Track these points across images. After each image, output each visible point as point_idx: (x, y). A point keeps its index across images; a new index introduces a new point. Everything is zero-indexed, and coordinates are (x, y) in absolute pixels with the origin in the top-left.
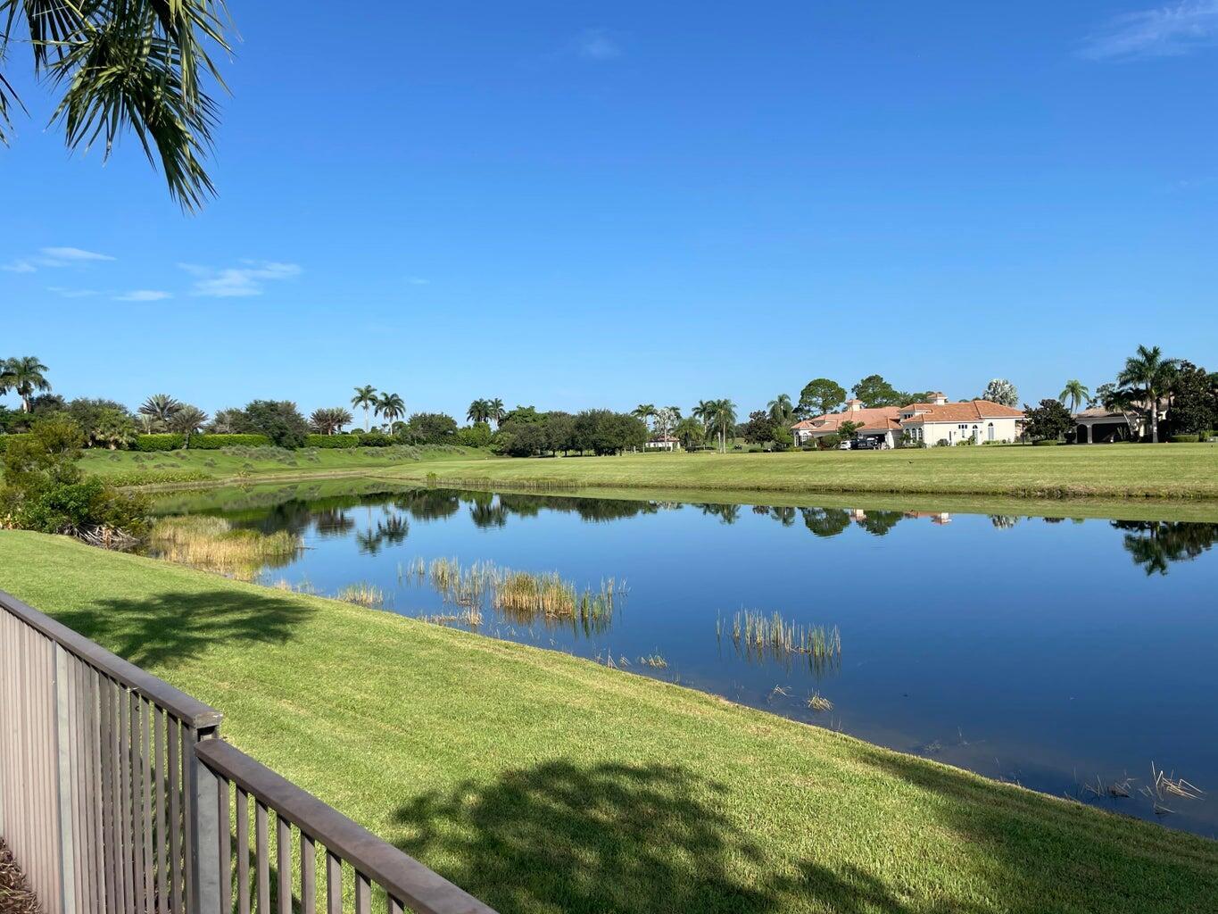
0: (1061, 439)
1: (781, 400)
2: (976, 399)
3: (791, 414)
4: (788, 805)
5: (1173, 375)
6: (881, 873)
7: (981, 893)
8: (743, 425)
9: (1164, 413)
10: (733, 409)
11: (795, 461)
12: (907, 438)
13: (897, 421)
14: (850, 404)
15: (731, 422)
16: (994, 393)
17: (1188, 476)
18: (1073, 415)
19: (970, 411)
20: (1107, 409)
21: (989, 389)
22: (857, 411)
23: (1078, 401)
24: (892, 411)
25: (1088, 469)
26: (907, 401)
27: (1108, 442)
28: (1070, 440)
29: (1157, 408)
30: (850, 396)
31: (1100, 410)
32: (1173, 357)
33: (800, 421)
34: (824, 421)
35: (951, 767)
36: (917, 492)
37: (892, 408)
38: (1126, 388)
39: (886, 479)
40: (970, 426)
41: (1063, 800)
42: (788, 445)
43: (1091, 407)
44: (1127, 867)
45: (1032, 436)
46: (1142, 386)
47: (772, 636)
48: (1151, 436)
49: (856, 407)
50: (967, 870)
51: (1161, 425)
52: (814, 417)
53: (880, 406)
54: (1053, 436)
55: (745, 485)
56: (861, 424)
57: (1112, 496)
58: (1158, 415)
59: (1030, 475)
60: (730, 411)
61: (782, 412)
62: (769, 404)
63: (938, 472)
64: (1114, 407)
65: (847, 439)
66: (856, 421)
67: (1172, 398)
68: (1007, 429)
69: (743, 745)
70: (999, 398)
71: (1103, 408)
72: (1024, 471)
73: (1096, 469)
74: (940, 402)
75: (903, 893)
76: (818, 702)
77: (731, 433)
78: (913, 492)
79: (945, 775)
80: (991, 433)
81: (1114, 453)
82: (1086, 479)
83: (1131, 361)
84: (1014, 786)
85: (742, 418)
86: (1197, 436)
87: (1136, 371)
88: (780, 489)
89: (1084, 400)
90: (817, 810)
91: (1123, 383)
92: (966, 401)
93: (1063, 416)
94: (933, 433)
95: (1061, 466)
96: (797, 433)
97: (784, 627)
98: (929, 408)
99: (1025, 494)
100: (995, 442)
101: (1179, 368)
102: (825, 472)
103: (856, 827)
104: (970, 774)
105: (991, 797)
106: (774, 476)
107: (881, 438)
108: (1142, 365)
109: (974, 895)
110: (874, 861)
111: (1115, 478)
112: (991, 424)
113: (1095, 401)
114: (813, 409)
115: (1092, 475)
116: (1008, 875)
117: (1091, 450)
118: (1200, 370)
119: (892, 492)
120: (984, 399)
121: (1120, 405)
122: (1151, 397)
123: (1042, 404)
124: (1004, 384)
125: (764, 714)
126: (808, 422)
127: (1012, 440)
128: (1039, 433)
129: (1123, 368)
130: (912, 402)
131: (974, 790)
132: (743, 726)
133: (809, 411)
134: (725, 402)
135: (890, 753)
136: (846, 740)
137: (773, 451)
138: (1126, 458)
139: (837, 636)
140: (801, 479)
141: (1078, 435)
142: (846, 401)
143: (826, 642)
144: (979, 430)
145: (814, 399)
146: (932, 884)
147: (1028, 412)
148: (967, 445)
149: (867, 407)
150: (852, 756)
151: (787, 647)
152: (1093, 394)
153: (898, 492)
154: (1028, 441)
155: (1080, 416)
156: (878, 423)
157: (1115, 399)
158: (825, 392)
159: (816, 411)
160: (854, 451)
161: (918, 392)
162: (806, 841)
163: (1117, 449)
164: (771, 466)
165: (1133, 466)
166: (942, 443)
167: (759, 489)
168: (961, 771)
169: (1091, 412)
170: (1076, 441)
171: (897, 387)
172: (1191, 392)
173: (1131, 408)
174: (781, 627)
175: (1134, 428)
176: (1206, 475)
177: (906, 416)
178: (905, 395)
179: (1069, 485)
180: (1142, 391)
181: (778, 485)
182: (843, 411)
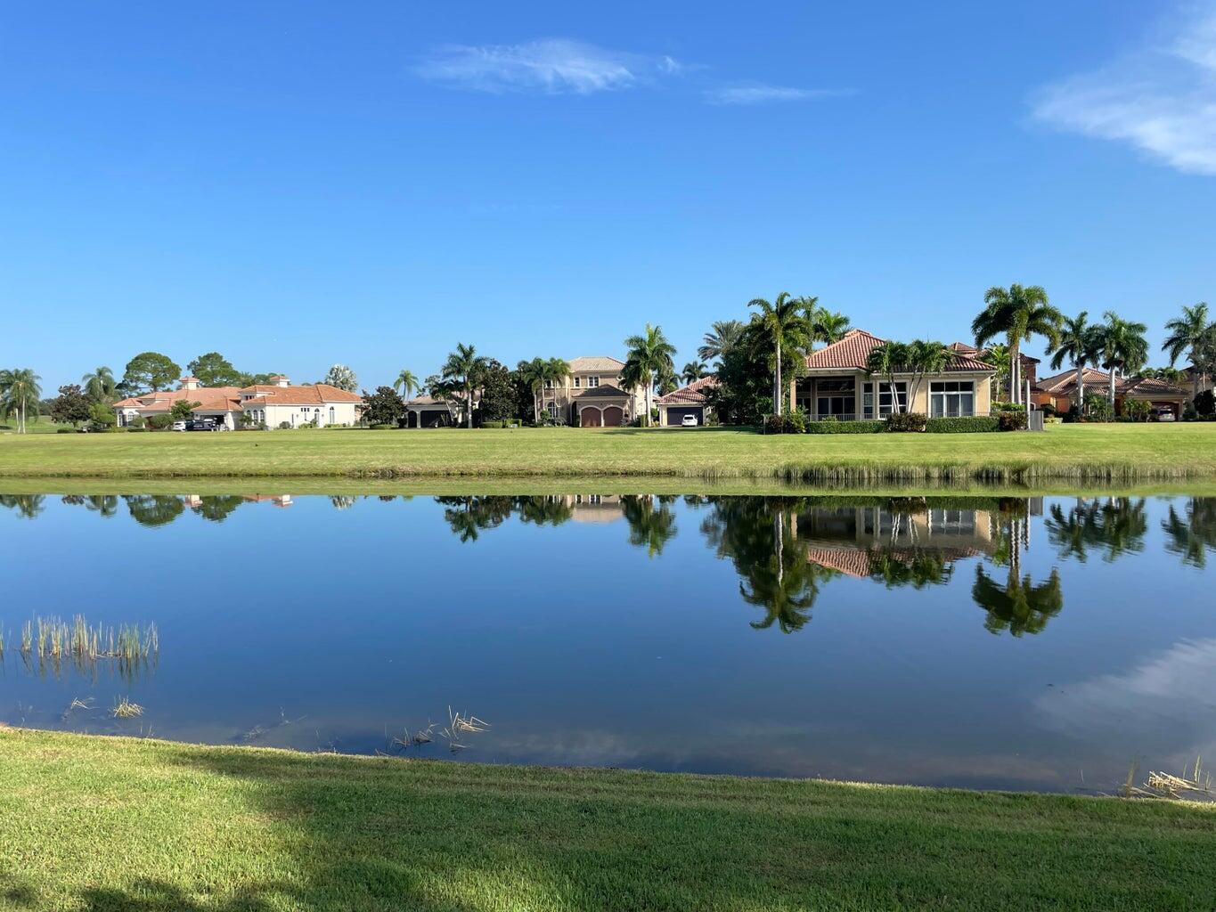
0: (395, 424)
1: (100, 373)
2: (319, 383)
3: (113, 389)
4: (74, 831)
5: (484, 371)
6: (179, 878)
7: (284, 869)
8: (49, 401)
9: (477, 403)
10: (36, 381)
11: (117, 443)
12: (249, 420)
13: (238, 402)
14: (185, 382)
15: (33, 396)
16: (335, 378)
17: (493, 457)
18: (405, 403)
19: (310, 395)
20: (433, 397)
21: (331, 373)
22: (192, 389)
23: (409, 389)
24: (232, 392)
25: (416, 450)
26: (248, 382)
27: (433, 427)
28: (402, 424)
29: (472, 398)
30: (186, 373)
31: (427, 399)
32: (484, 356)
33: (125, 398)
34: (153, 400)
35: (269, 749)
36: (257, 475)
37: (233, 388)
38: (448, 379)
39: (223, 463)
40: (312, 409)
41: (372, 757)
42: (109, 425)
43: (420, 395)
44: (421, 807)
45: (369, 420)
46: (461, 379)
47: (73, 643)
48: (467, 422)
49: (192, 386)
50: (272, 850)
51: (475, 413)
52: (143, 394)
53: (219, 385)
54: (388, 421)
55: (50, 471)
56: (197, 405)
57: (434, 475)
58: (473, 404)
59: (366, 457)
60: (31, 384)
61: (101, 387)
62: (84, 378)
63: (279, 454)
64: (438, 396)
65: (181, 420)
66: (191, 401)
67: (483, 390)
68: (347, 413)
69: (22, 774)
70: (340, 384)
71: (430, 397)
72: (361, 453)
73: (423, 451)
74: (283, 384)
75: (201, 893)
76: (127, 709)
77: (33, 410)
78: (252, 475)
79: (262, 759)
80: (332, 417)
81: (438, 436)
82: (413, 460)
83: (452, 356)
84: (330, 754)
85: (49, 391)
86: (501, 424)
87: (456, 366)
88: (97, 475)
89: (414, 389)
90: (110, 828)
91: (446, 376)
92: (308, 385)
93: (397, 403)
94: (275, 415)
95: (393, 448)
96: (121, 412)
97: (88, 631)
98: (272, 390)
99: (361, 475)
100: (335, 426)
101: (489, 365)
102: (153, 456)
103: (155, 836)
104: (287, 752)
105: (305, 770)
106: (88, 461)
107: (220, 419)
108: (461, 360)
109: (276, 874)
110: (173, 867)
111: (437, 459)
112: (332, 408)
113: (424, 390)
114: (141, 385)
115: (419, 457)
116: (312, 843)
117: (419, 434)
118: (504, 368)
119: (229, 475)
120: (326, 383)
121: (444, 394)
122: (468, 389)
123: (378, 391)
124: (344, 370)
125: (55, 735)
126: (135, 400)
127: (352, 424)
128: (375, 417)
129: (446, 362)
130: (253, 383)
131: (289, 767)
132: (24, 753)
133: (136, 387)
134: (25, 373)
135: (205, 748)
136: (155, 745)
137: (89, 431)
138: (446, 441)
139: (154, 633)
140: (123, 463)
141: (409, 421)
142: (180, 379)
143: (140, 641)
144: (321, 413)
145: (142, 375)
146: (233, 874)
147: (366, 398)
148: (309, 428)
149: (205, 387)
150: (160, 760)
151: (92, 654)
152: (422, 384)
153: (236, 475)
154: (366, 425)
155: (410, 403)
156: (217, 404)
157: (441, 389)
158: (156, 368)
159: (145, 388)
160: (189, 432)
161: (260, 374)
162: (94, 866)
163: (439, 433)
164: (86, 448)
165: (452, 448)
166: (284, 425)
167: (68, 476)
168: (278, 751)
169: (420, 400)
170: (407, 426)
171: (238, 367)
172: (497, 386)
173: (452, 397)
174: (85, 632)
175: (454, 415)
176: (505, 456)
177: (247, 397)
178: (246, 376)
179: (399, 465)
180: (461, 383)
181: (94, 471)
182: (178, 389)
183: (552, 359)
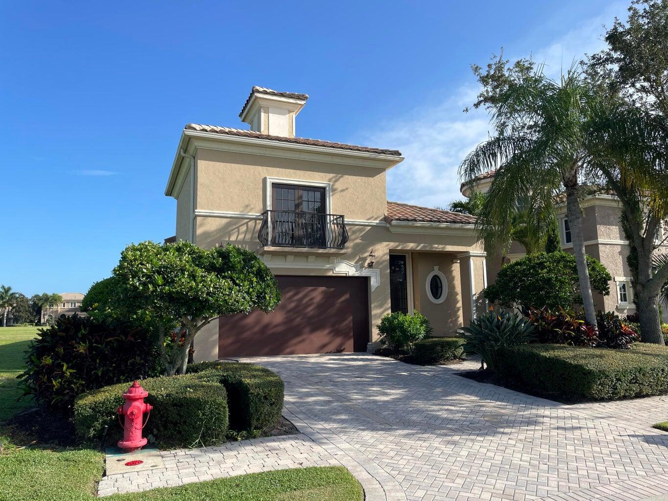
183: (54, 294)
